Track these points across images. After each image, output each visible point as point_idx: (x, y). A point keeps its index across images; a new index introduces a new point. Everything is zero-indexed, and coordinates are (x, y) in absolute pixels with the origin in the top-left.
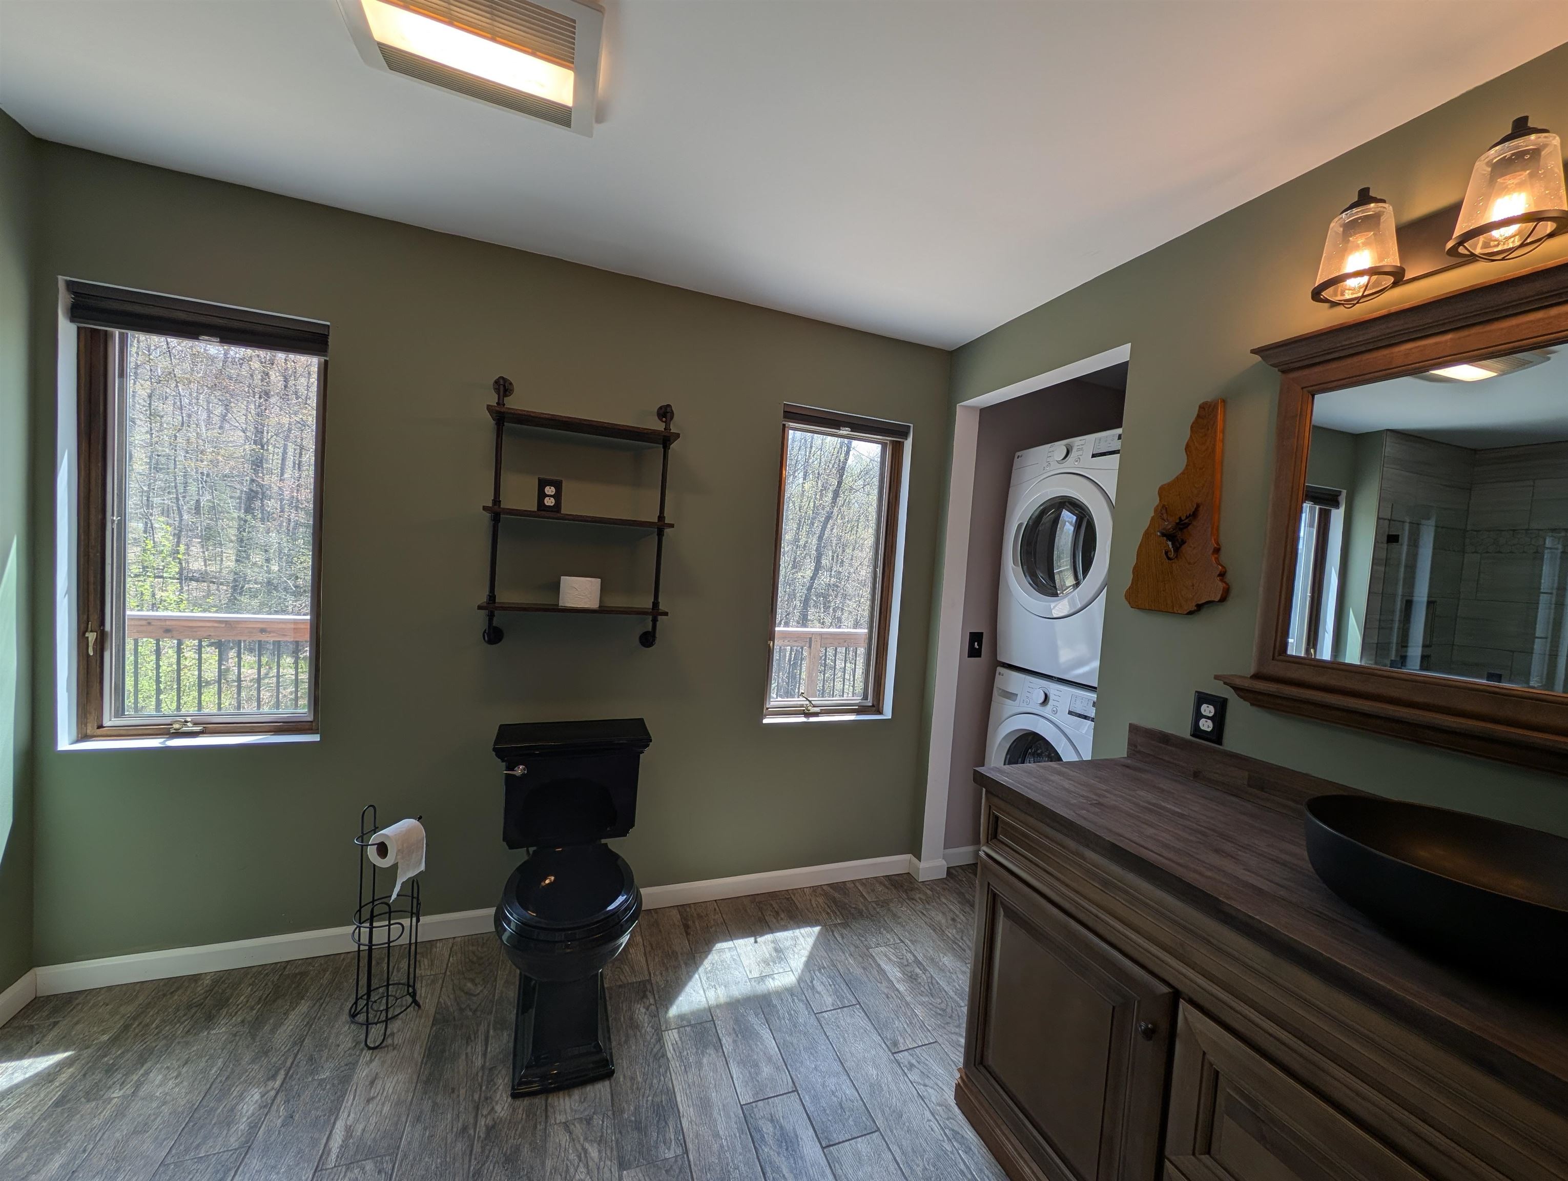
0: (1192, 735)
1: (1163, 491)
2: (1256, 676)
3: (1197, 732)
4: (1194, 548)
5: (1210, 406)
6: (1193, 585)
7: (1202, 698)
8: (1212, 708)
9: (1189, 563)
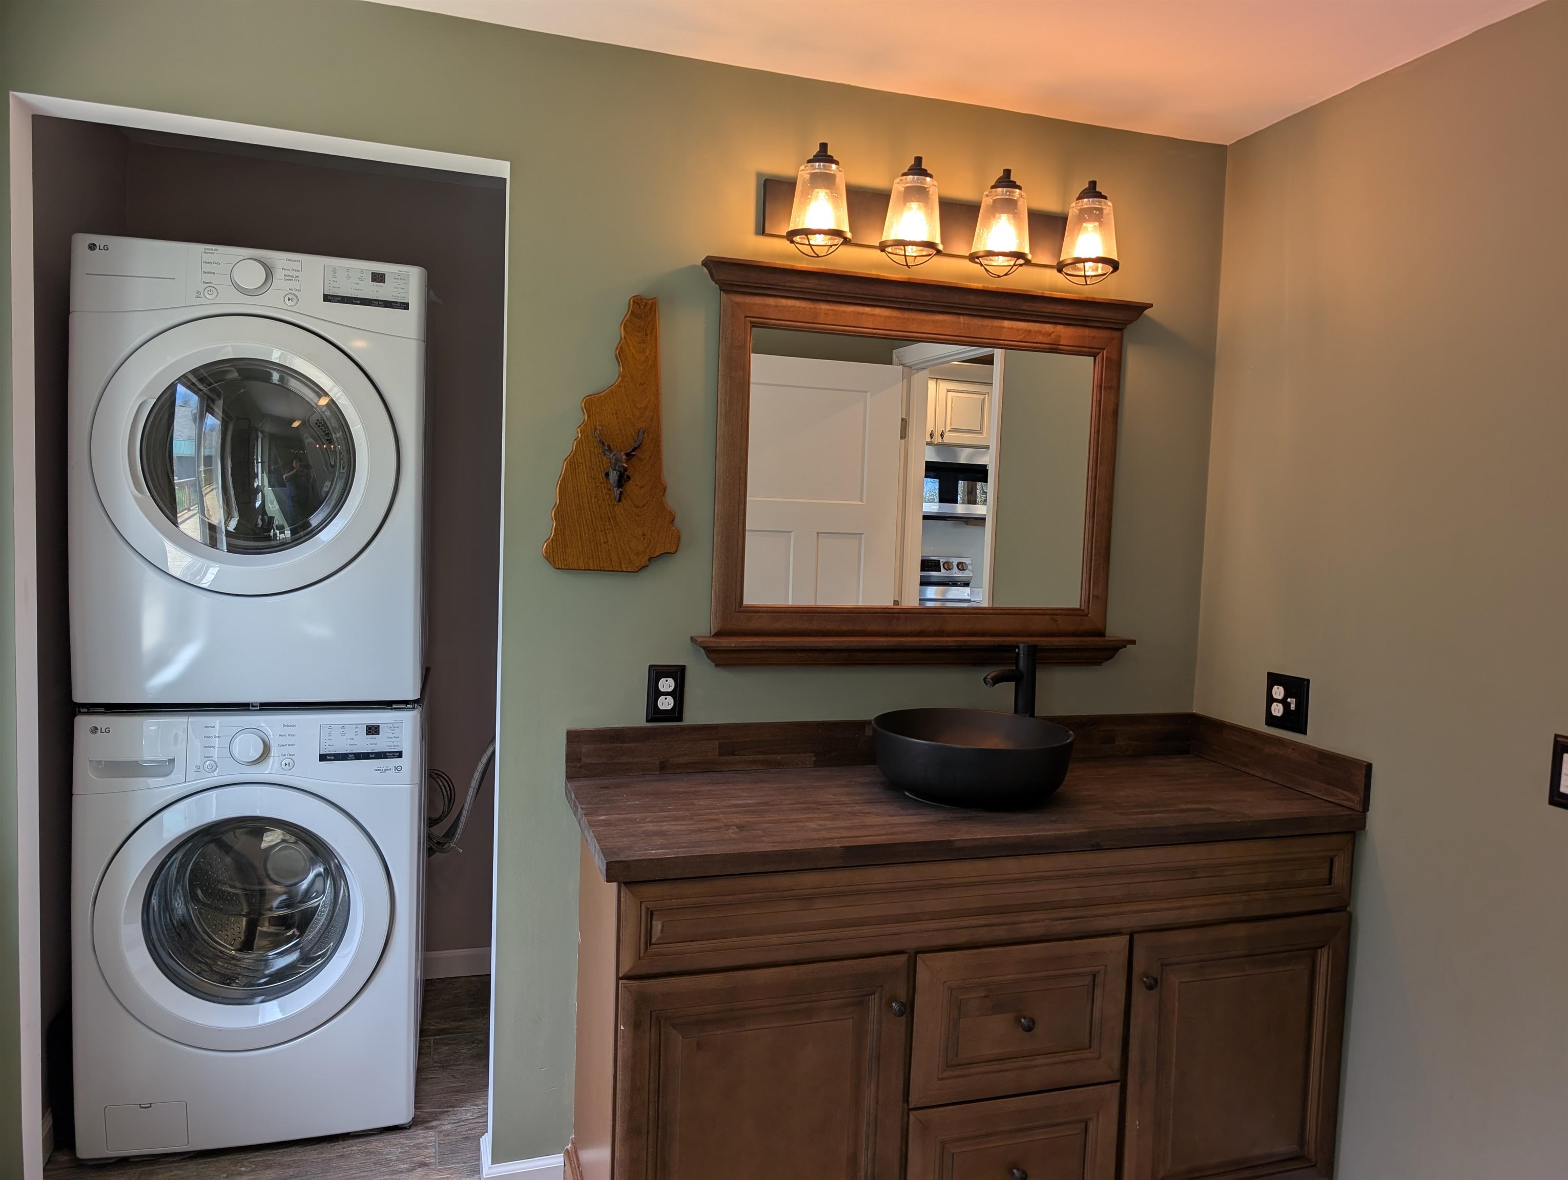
0: (648, 721)
1: (591, 404)
2: (718, 634)
3: (654, 714)
4: (641, 487)
5: (646, 304)
6: (644, 535)
7: (657, 673)
8: (671, 682)
9: (637, 507)
